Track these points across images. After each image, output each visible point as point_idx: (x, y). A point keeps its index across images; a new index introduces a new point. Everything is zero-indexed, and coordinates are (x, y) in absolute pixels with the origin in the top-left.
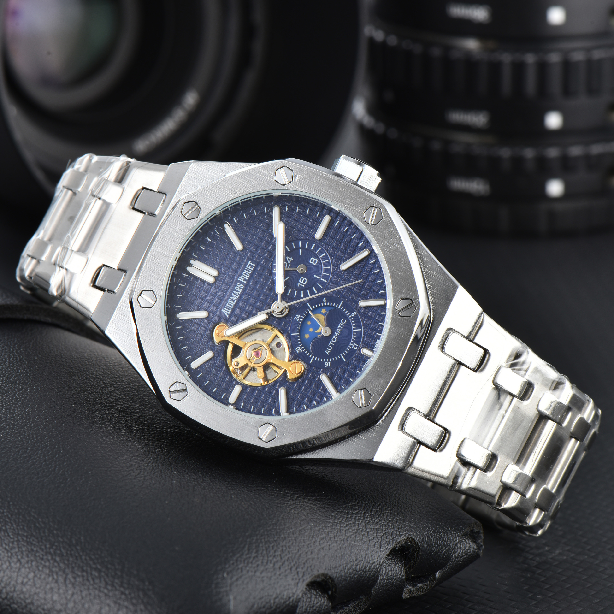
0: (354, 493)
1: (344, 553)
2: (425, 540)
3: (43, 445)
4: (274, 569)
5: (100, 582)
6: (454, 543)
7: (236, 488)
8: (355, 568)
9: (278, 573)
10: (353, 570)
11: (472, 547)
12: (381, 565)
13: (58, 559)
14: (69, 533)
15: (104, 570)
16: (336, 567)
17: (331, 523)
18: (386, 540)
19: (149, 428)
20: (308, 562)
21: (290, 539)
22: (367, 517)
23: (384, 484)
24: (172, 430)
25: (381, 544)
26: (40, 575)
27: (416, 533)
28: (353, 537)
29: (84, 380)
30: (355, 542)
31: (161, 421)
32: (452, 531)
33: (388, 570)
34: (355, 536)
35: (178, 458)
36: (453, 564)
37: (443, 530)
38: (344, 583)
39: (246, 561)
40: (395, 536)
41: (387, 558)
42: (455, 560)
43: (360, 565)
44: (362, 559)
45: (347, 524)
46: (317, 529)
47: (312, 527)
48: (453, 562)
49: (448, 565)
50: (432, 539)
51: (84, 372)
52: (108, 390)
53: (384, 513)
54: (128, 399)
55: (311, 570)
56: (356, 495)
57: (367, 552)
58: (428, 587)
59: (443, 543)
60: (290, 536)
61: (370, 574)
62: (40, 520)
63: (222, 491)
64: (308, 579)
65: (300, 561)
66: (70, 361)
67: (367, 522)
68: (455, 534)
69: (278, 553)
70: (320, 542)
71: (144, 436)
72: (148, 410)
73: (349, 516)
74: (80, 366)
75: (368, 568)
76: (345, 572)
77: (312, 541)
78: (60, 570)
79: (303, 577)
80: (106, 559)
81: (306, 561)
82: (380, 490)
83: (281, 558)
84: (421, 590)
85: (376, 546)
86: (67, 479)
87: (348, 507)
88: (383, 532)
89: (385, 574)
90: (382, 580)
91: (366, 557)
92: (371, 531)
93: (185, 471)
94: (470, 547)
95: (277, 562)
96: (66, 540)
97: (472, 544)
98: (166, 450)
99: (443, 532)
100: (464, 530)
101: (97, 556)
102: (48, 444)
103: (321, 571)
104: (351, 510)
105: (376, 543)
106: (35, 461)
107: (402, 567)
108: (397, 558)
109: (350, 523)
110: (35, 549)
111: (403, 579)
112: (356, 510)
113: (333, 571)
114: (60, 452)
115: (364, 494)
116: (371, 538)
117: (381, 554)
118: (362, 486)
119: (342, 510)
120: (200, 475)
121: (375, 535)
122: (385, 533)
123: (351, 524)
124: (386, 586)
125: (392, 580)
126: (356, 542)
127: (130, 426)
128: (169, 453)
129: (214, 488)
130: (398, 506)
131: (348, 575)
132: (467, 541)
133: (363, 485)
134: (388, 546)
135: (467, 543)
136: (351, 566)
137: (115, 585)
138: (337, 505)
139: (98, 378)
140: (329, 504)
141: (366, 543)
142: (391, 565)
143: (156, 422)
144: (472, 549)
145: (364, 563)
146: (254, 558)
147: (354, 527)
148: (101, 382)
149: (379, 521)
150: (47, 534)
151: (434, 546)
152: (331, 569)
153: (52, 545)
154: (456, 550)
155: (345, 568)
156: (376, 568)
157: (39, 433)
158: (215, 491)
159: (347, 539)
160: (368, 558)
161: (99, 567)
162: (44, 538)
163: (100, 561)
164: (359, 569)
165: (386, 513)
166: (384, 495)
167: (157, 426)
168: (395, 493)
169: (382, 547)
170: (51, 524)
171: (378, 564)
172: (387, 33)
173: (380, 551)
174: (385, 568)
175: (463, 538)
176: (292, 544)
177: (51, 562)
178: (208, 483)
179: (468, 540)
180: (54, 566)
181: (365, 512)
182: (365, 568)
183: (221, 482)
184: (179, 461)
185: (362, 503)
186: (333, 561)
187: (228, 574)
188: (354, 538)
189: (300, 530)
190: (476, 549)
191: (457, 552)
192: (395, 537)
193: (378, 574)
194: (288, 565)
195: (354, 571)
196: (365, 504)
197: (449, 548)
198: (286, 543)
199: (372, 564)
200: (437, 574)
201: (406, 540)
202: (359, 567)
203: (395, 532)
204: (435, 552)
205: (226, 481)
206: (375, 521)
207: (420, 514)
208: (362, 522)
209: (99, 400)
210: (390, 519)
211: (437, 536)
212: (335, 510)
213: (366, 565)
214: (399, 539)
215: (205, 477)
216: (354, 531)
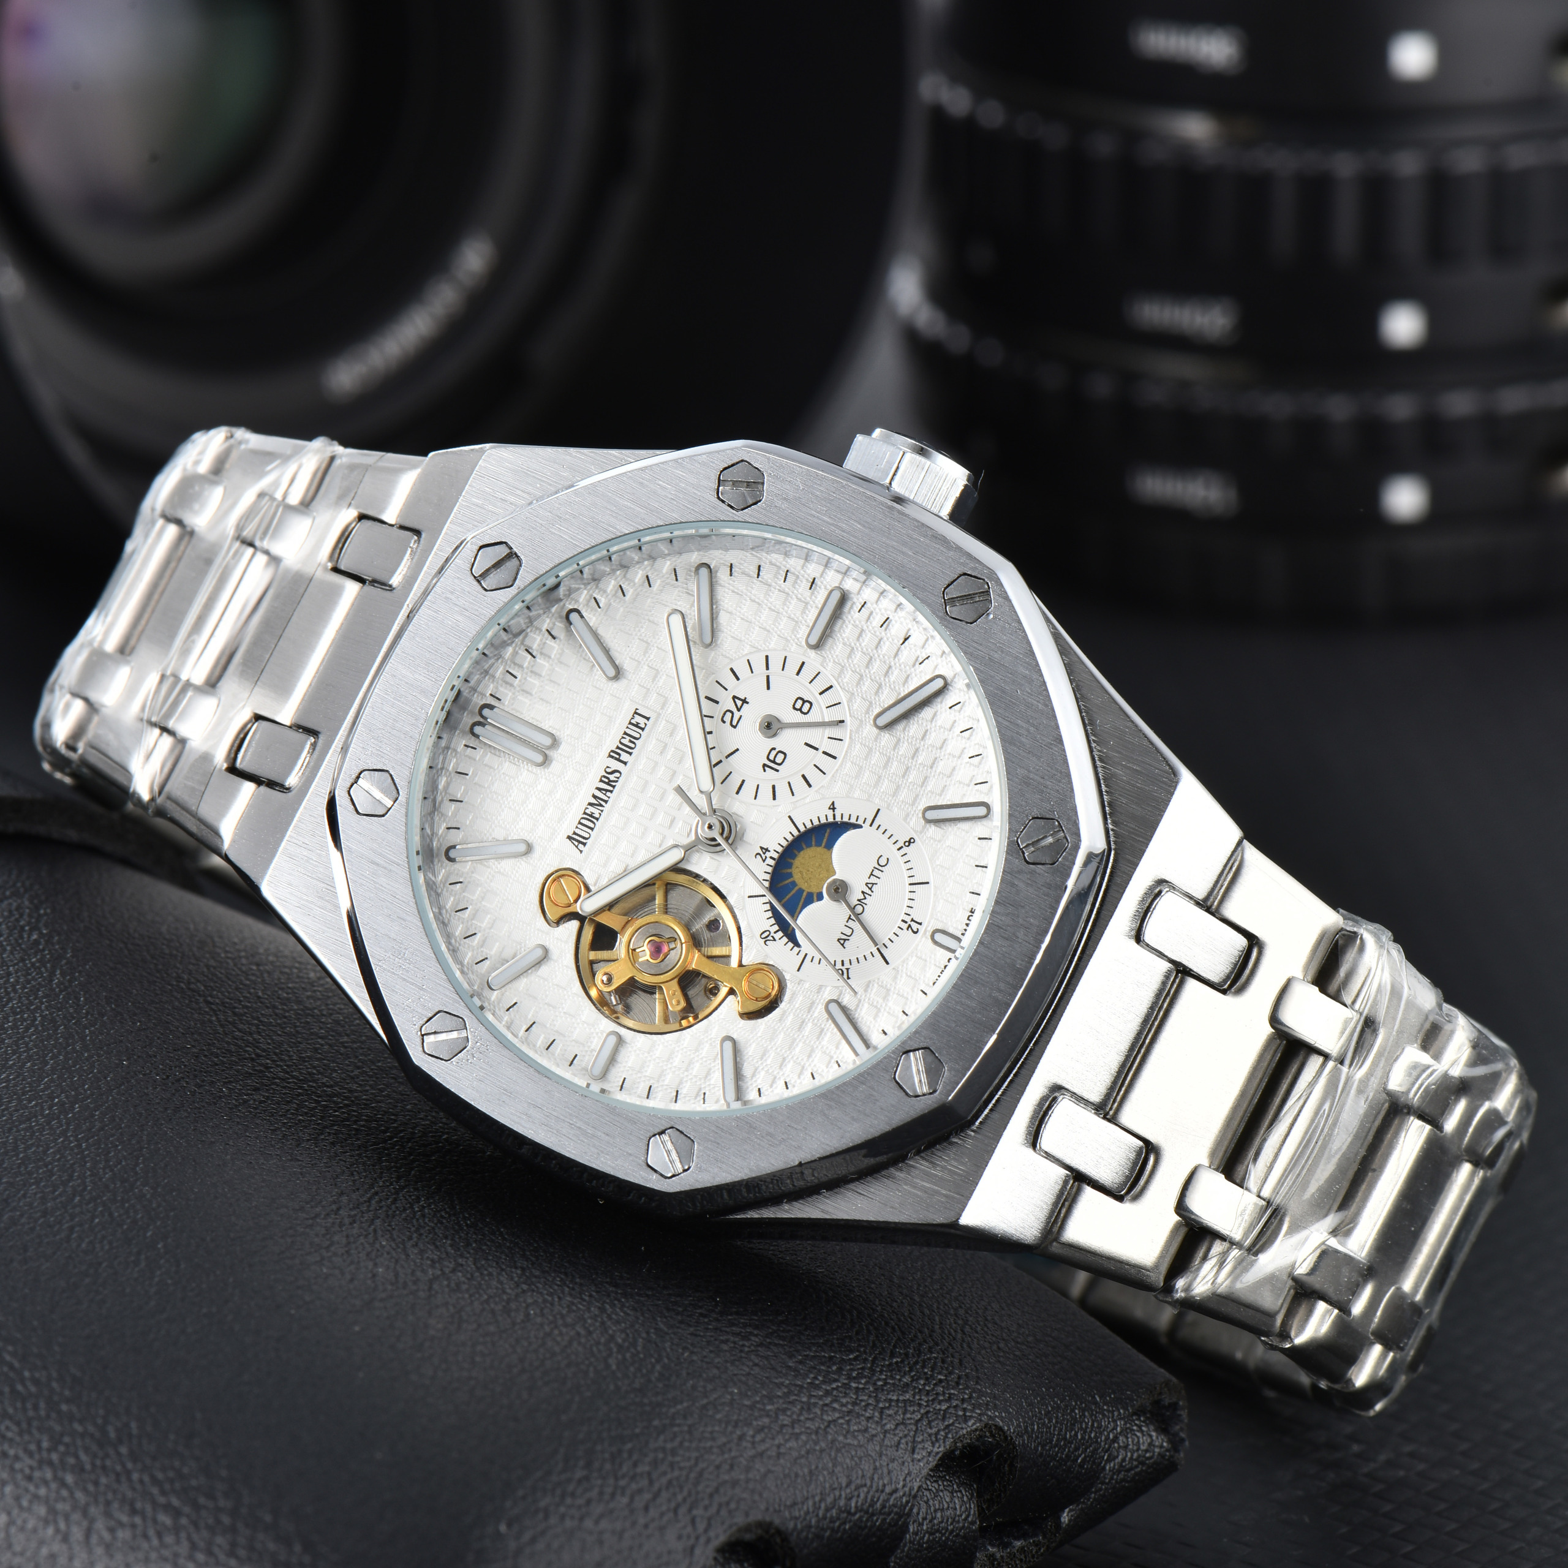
0: (848, 1306)
1: (817, 1467)
2: (1033, 1430)
3: (41, 1171)
4: (632, 1511)
5: (178, 1542)
6: (1109, 1435)
7: (541, 1286)
8: (846, 1505)
9: (642, 1521)
10: (840, 1511)
11: (1157, 1444)
12: (915, 1497)
13: (69, 1479)
14: (101, 1412)
15: (187, 1509)
16: (795, 1504)
17: (786, 1387)
18: (929, 1430)
19: (322, 1118)
20: (722, 1490)
21: (676, 1429)
22: (881, 1372)
23: (929, 1280)
24: (382, 1125)
25: (914, 1441)
26: (25, 1521)
27: (1010, 1413)
28: (842, 1424)
29: (157, 994)
30: (845, 1437)
31: (352, 1101)
32: (1105, 1404)
33: (932, 1509)
34: (848, 1422)
35: (395, 1201)
36: (1106, 1489)
37: (1081, 1404)
38: (815, 1544)
39: (558, 1492)
40: (951, 1421)
41: (932, 1477)
42: (1112, 1478)
43: (858, 1496)
44: (863, 1482)
45: (828, 1388)
46: (747, 1402)
47: (735, 1397)
48: (1107, 1484)
49: (1092, 1493)
50: (1050, 1428)
51: (158, 975)
52: (219, 1020)
53: (924, 1361)
54: (269, 1044)
55: (730, 1512)
56: (855, 1313)
57: (877, 1464)
58: (1040, 1549)
59: (1079, 1437)
60: (678, 1422)
61: (885, 1519)
62: (27, 1374)
63: (505, 1297)
64: (720, 1536)
65: (700, 1488)
66: (122, 945)
67: (880, 1383)
68: (1113, 1411)
69: (643, 1468)
70: (753, 1436)
71: (308, 1140)
72: (319, 1073)
73: (834, 1368)
74: (148, 958)
75: (878, 1504)
76: (817, 1515)
77: (735, 1436)
78: (75, 1507)
79: (706, 1531)
80: (194, 1483)
81: (717, 1490)
82: (917, 1298)
83: (651, 1482)
84: (1022, 1557)
85: (902, 1446)
86: (100, 1264)
87: (833, 1345)
88: (922, 1411)
89: (924, 1519)
90: (916, 1533)
91: (876, 1477)
92: (888, 1408)
93: (410, 1238)
94: (1150, 1444)
95: (640, 1491)
96: (91, 1429)
97: (1157, 1438)
98: (366, 1177)
99: (1080, 1409)
100: (1137, 1401)
101: (171, 1474)
102: (53, 1168)
103: (756, 1516)
104: (840, 1351)
105: (901, 1438)
106: (18, 1213)
107: (970, 1500)
108: (959, 1478)
109: (834, 1386)
110: (12, 1452)
111: (974, 1531)
112: (851, 1352)
113: (787, 1514)
114: (85, 1189)
115: (873, 1310)
116: (888, 1427)
117: (914, 1469)
118: (869, 1288)
119: (816, 1351)
120: (449, 1249)
121: (899, 1418)
122: (928, 1412)
123: (837, 1389)
124: (926, 1549)
125: (943, 1535)
126: (849, 1436)
127: (273, 1115)
128: (372, 1186)
129: (485, 1287)
130: (963, 1341)
131: (825, 1523)
132: (1144, 1429)
133: (873, 1286)
134: (933, 1446)
135: (1143, 1435)
136: (835, 1500)
137: (216, 1550)
138: (803, 1338)
139: (193, 990)
140: (782, 1334)
141: (875, 1439)
142: (941, 1494)
143: (341, 1103)
144: (1157, 1450)
145: (868, 1492)
146: (580, 1481)
147: (845, 1397)
148: (201, 1000)
149: (912, 1381)
150: (43, 1413)
151: (1056, 1445)
152: (782, 1508)
153: (56, 1442)
154: (1116, 1454)
155: (817, 1505)
156: (901, 1505)
157: (31, 1139)
158: (486, 1297)
159: (825, 1429)
160: (881, 1478)
161: (175, 1502)
162: (35, 1423)
163: (177, 1485)
164: (856, 1507)
165: (929, 1359)
166: (927, 1312)
167: (344, 1113)
168: (955, 1305)
169: (917, 1451)
170: (55, 1385)
171: (907, 1493)
172: (979, 94)
173: (913, 1461)
174: (927, 1502)
175: (1134, 1421)
176: (681, 1443)
177: (54, 1486)
178: (467, 1272)
179: (1147, 1425)
180: (60, 1499)
181: (875, 1359)
182: (872, 1505)
183: (503, 1270)
184: (397, 1207)
185: (869, 1332)
186: (789, 1487)
187: (509, 1525)
188: (845, 1426)
189: (704, 1407)
190: (1167, 1450)
191: (1117, 1457)
192: (953, 1424)
193: (906, 1519)
194: (669, 1501)
195: (843, 1512)
196: (877, 1336)
197: (1096, 1450)
198: (665, 1441)
199: (891, 1494)
200: (1065, 1514)
201: (981, 1430)
202: (857, 1502)
203: (952, 1410)
204: (1058, 1461)
205: (516, 1268)
206: (900, 1380)
207: (1020, 1362)
208: (865, 1384)
209: (193, 1046)
210: (940, 1377)
211: (1064, 1420)
212: (798, 1351)
213: (873, 1497)
214: (962, 1428)
215: (462, 1256)
216: (844, 1409)
